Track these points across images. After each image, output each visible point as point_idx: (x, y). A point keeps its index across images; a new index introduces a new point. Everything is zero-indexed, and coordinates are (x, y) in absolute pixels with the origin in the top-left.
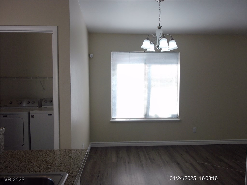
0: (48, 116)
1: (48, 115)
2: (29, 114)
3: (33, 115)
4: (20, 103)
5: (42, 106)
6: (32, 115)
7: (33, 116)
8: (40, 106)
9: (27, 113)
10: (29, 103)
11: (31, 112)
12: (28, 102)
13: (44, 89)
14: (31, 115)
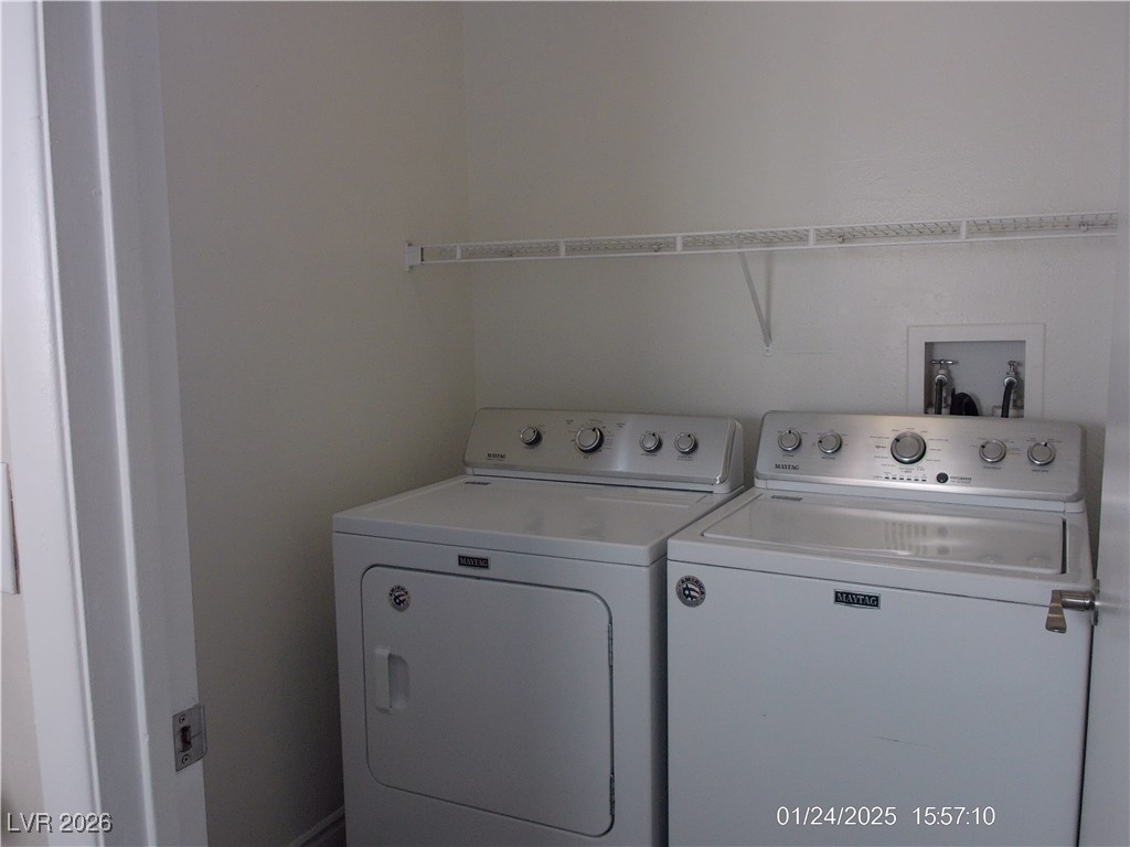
0: (842, 607)
1: (837, 600)
2: (660, 561)
3: (697, 582)
4: (591, 442)
5: (759, 483)
6: (688, 579)
7: (692, 592)
8: (743, 479)
9: (642, 553)
10: (659, 445)
11: (676, 548)
12: (651, 445)
13: (768, 336)
14: (675, 575)
